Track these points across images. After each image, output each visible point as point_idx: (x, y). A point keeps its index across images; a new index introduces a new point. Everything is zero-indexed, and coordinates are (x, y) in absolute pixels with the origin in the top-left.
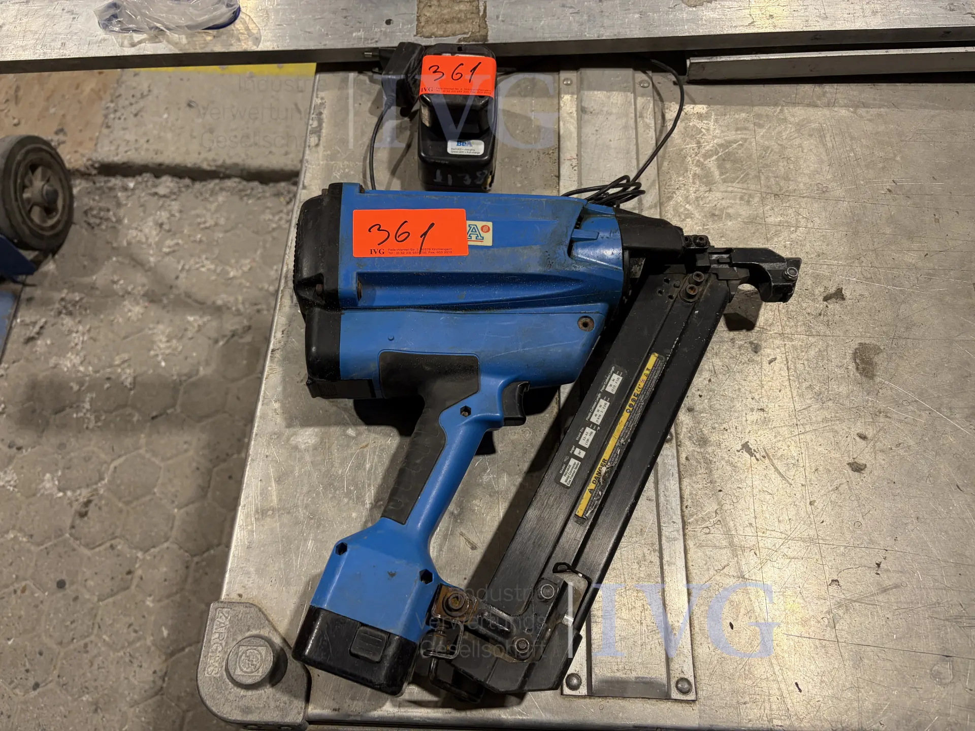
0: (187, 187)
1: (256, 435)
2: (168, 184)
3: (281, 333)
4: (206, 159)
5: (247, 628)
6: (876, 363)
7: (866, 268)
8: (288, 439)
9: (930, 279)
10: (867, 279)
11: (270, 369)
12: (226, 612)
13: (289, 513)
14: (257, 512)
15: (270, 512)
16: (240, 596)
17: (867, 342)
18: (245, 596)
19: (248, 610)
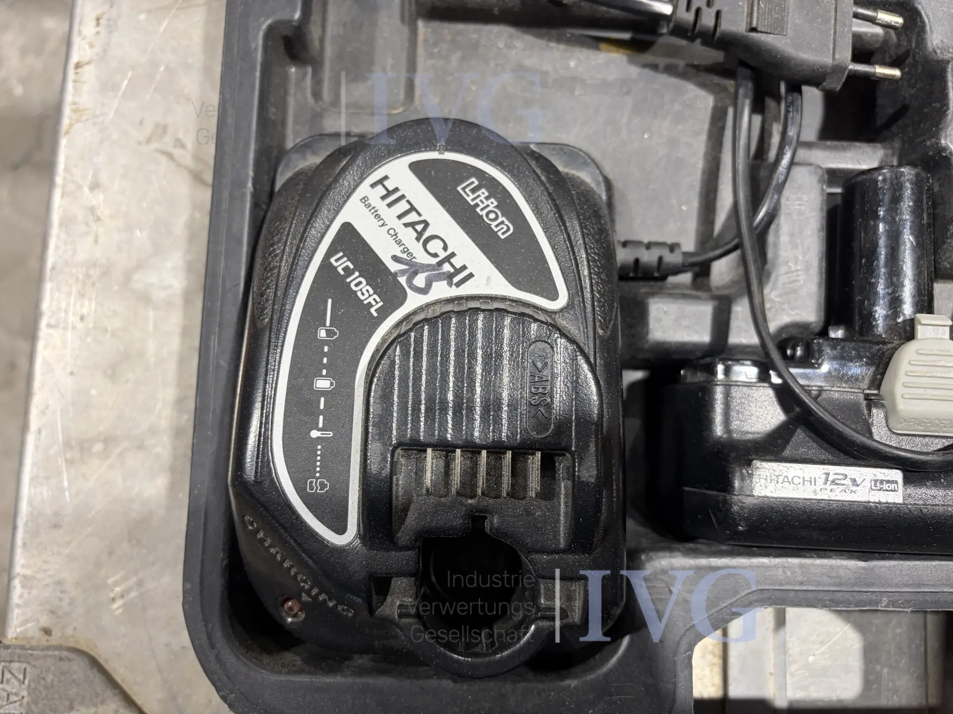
1: (53, 268)
3: (94, 23)
5: (67, 703)
8: (127, 278)
11: (75, 111)
12: (19, 669)
13: (141, 447)
14: (67, 445)
15: (98, 447)
16: (47, 631)
18: (57, 633)
19: (64, 665)
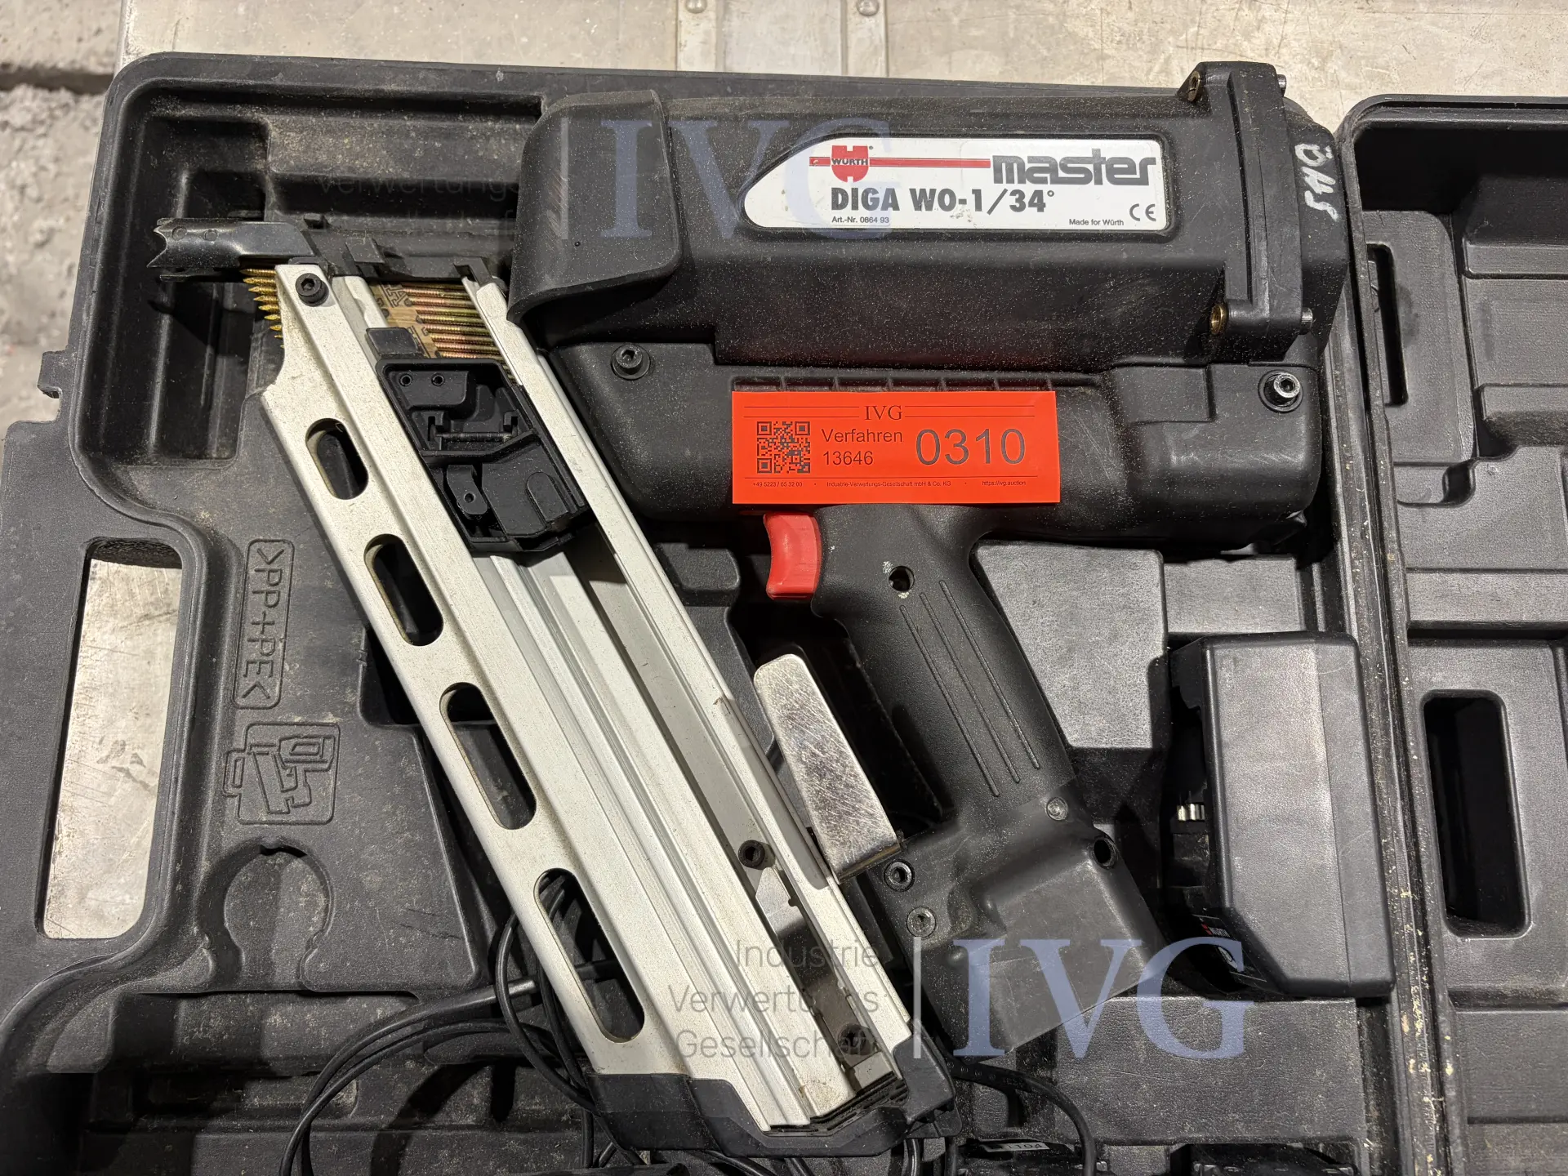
0: (65, 107)
2: (27, 103)
4: (92, 52)
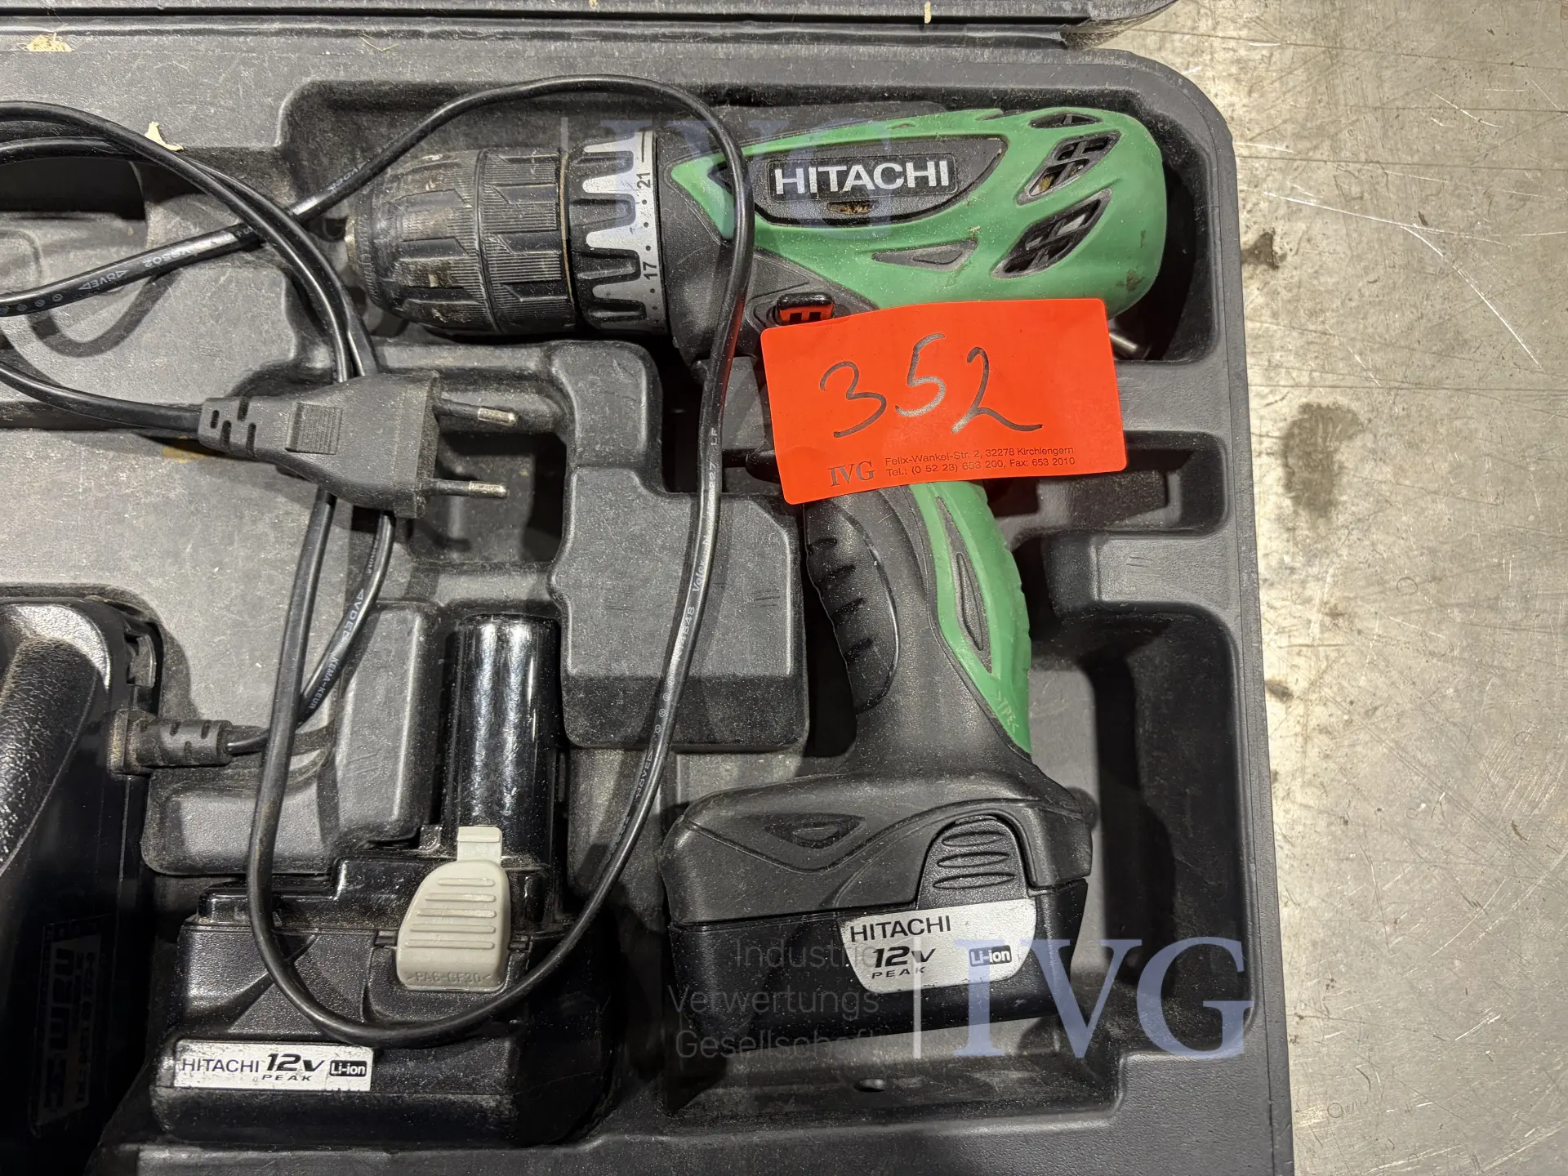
6: (1341, 467)
7: (1351, 167)
9: (1524, 200)
10: (1347, 200)
17: (1324, 402)
